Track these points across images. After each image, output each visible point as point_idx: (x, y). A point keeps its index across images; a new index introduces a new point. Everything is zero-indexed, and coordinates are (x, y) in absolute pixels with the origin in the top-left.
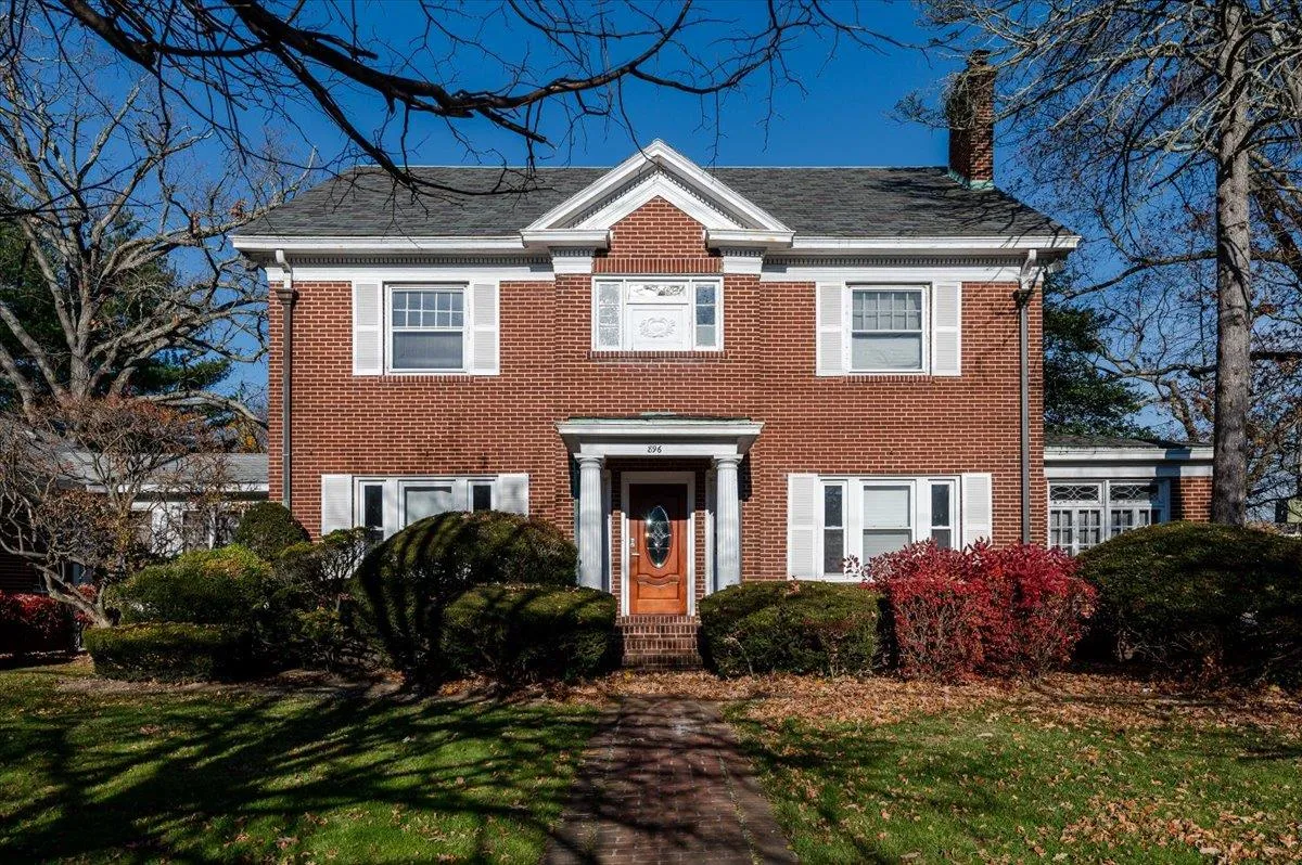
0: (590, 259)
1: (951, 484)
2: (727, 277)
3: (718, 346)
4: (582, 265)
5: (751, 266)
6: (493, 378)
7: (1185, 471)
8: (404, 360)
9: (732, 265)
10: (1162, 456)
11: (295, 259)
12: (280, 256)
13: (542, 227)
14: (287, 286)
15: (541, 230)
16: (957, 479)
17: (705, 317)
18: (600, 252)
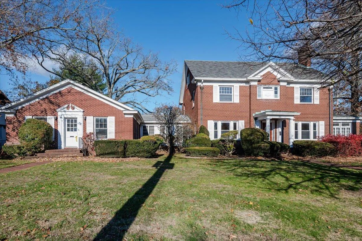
0: (257, 82)
1: (317, 123)
2: (280, 86)
3: (279, 98)
4: (256, 83)
5: (285, 84)
6: (238, 103)
7: (357, 121)
8: (221, 100)
9: (282, 84)
10: (354, 119)
11: (205, 81)
12: (203, 81)
13: (251, 77)
14: (202, 86)
15: (250, 77)
16: (318, 122)
17: (276, 93)
18: (259, 81)
